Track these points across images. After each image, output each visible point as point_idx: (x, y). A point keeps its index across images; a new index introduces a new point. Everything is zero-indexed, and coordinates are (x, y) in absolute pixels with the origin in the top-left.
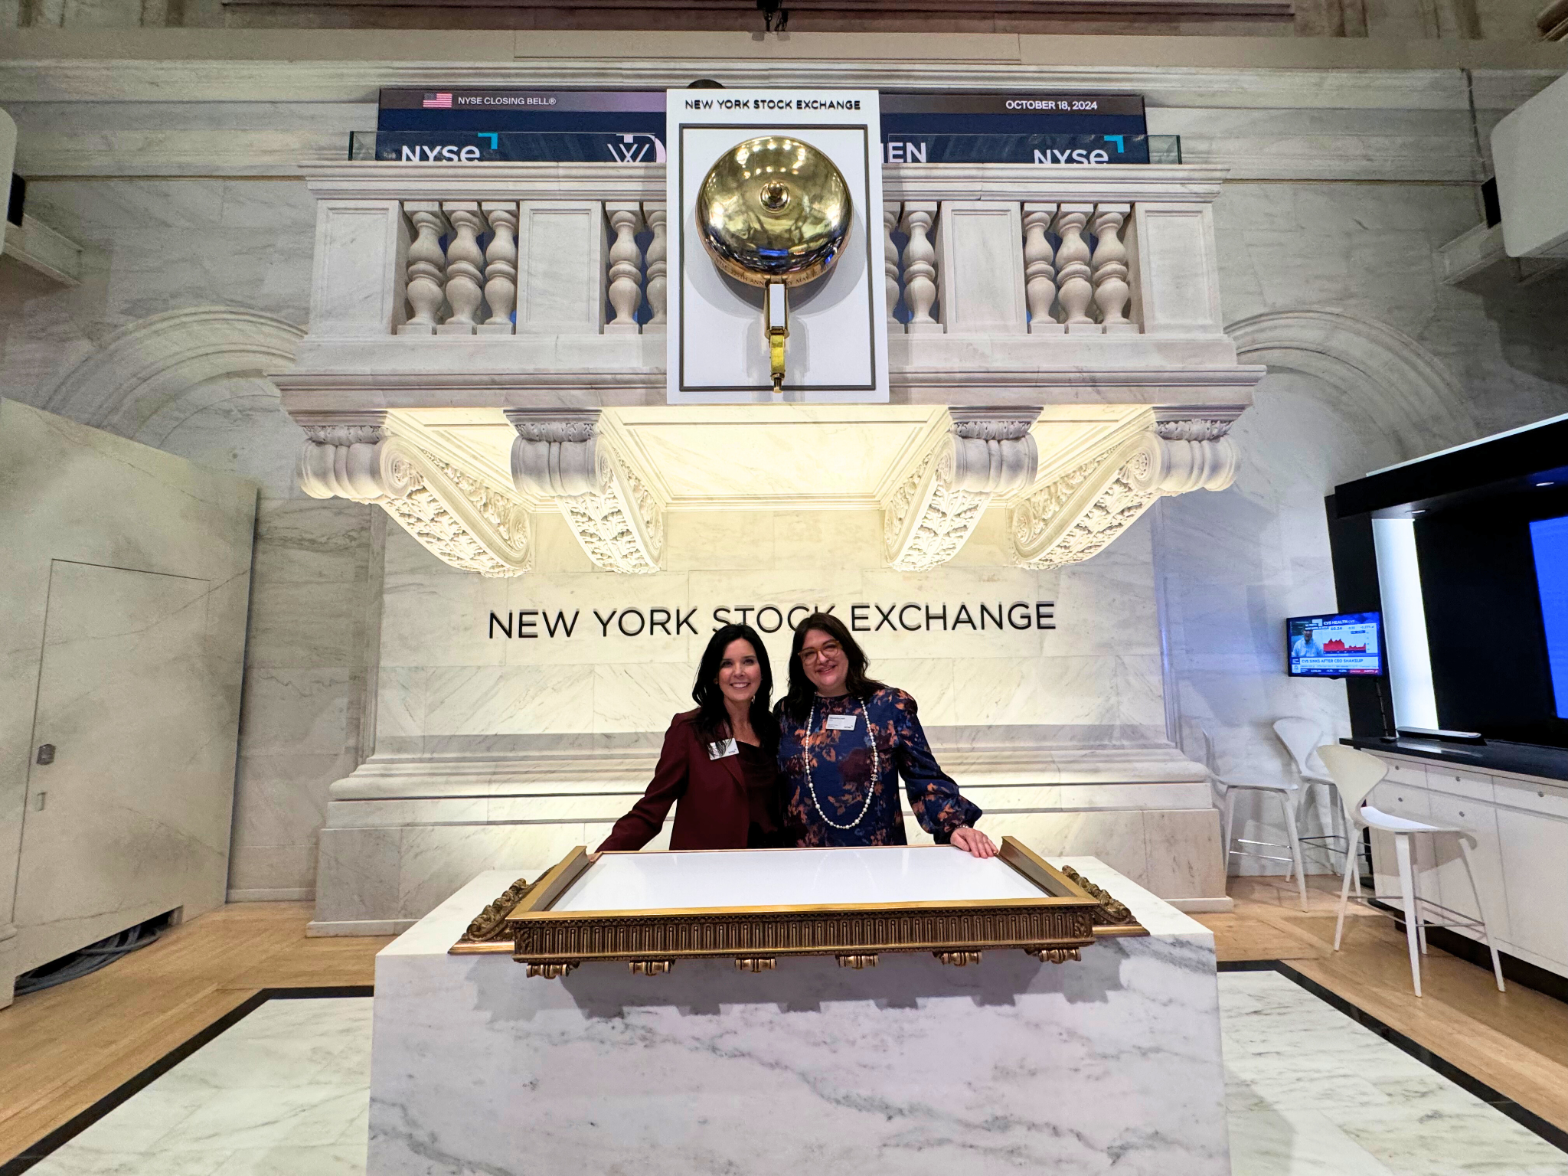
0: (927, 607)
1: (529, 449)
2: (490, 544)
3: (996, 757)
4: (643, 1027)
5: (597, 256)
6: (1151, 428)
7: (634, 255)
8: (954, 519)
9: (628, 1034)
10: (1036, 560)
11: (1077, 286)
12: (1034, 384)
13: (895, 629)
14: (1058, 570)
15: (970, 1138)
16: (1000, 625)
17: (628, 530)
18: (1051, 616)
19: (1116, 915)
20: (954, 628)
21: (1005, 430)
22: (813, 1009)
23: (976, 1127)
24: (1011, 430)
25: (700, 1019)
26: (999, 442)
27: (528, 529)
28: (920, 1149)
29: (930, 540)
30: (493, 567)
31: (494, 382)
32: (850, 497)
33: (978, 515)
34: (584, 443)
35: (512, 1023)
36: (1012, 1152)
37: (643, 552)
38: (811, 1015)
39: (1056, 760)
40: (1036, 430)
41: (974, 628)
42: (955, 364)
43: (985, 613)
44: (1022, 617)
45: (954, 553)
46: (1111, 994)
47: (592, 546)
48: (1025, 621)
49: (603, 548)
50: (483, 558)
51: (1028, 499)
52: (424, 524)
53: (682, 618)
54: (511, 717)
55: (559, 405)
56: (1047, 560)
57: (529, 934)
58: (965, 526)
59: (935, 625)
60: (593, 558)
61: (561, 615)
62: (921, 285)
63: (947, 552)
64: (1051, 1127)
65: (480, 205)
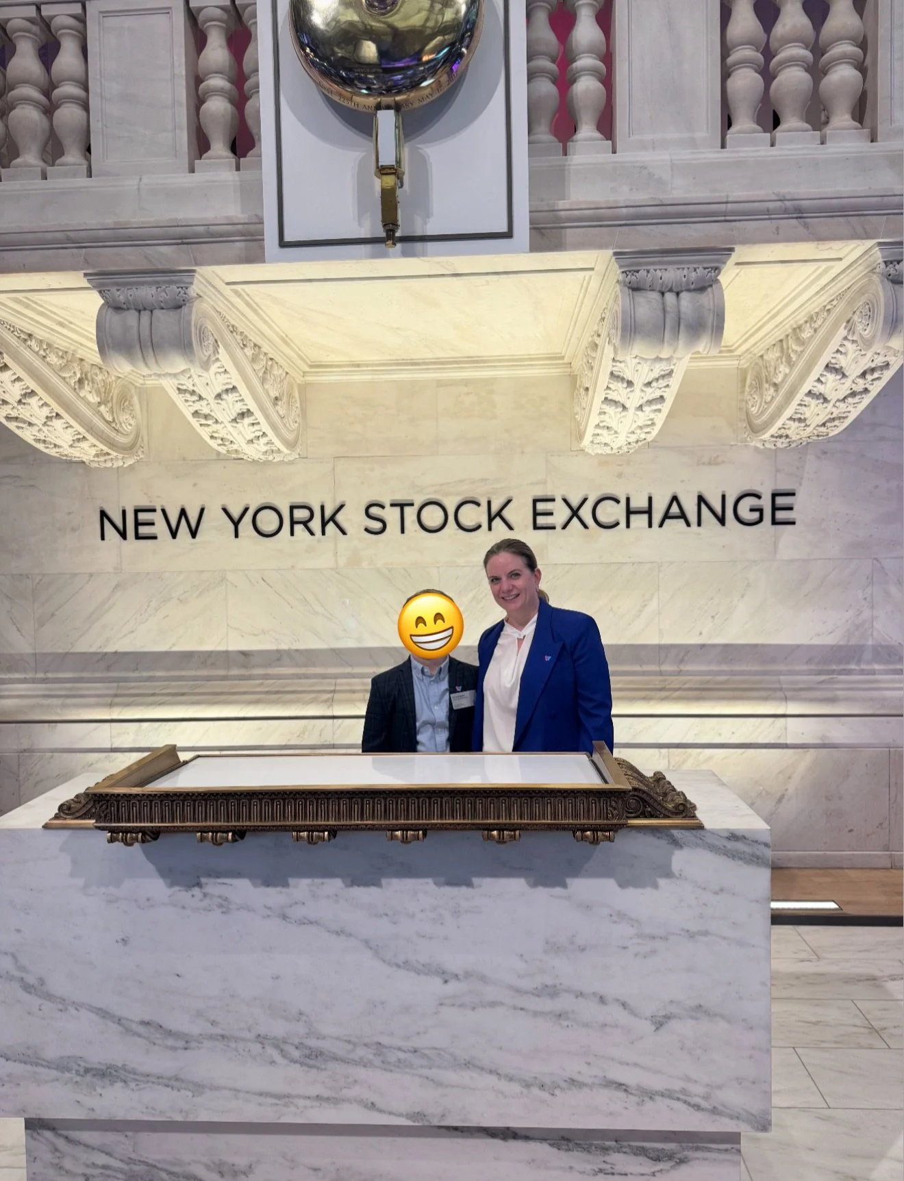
0: (628, 500)
1: (114, 319)
2: (91, 428)
3: (708, 682)
4: (220, 897)
5: (182, 71)
6: (877, 270)
7: (227, 64)
8: (644, 389)
9: (206, 902)
10: (766, 436)
11: (793, 78)
12: (723, 218)
13: (586, 527)
14: (803, 449)
15: (521, 1001)
16: (722, 521)
17: (248, 410)
18: (791, 509)
19: (674, 810)
20: (661, 525)
21: (684, 280)
22: (374, 885)
23: (526, 993)
24: (692, 279)
25: (271, 891)
26: (678, 294)
27: (137, 407)
28: (474, 1009)
29: (619, 416)
30: (97, 455)
31: (70, 240)
32: (531, 359)
33: (675, 382)
34: (179, 310)
35: (103, 889)
36: (560, 1015)
37: (271, 435)
38: (373, 890)
39: (784, 686)
40: (729, 277)
41: (688, 524)
42: (625, 195)
43: (703, 507)
44: (752, 510)
45: (655, 431)
46: (662, 882)
47: (209, 430)
48: (756, 515)
49: (222, 431)
50: (84, 445)
51: (762, 356)
52: (11, 407)
53: (328, 514)
54: (132, 632)
55: (146, 266)
56: (781, 437)
57: (107, 806)
58: (662, 397)
59: (639, 521)
60: (213, 443)
61: (183, 513)
62: (586, 87)
63: (646, 430)
64: (598, 996)
65: (39, 9)
